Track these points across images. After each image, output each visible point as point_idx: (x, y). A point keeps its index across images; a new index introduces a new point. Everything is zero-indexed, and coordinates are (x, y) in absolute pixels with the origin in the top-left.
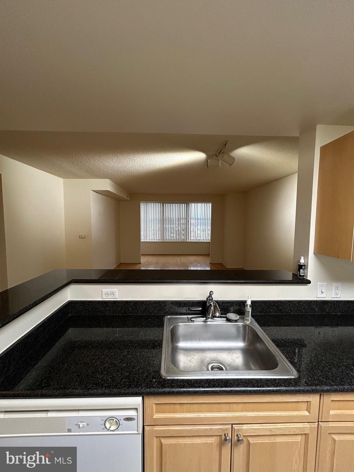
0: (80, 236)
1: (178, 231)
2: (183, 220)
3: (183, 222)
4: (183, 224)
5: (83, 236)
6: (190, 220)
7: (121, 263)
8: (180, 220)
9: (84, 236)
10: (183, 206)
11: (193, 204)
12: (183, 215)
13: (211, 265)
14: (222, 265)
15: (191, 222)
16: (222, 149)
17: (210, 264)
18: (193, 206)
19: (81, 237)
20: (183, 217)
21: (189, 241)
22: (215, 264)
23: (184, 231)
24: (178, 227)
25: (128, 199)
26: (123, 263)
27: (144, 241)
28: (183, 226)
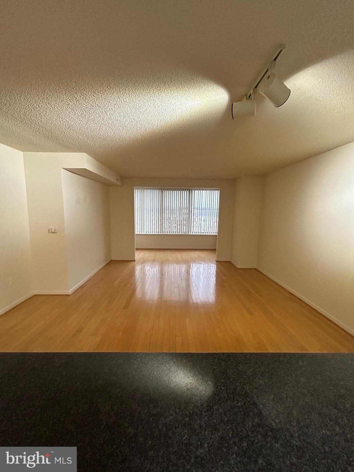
0: (49, 230)
1: (179, 222)
2: (185, 210)
3: (185, 212)
4: (185, 214)
5: (53, 231)
6: (193, 210)
7: (112, 260)
8: (181, 209)
9: (55, 230)
10: (185, 193)
11: (197, 192)
12: (185, 204)
13: (218, 263)
14: (231, 263)
15: (194, 212)
16: (268, 70)
17: (217, 261)
18: (196, 193)
19: (50, 232)
20: (185, 207)
21: (192, 234)
22: (222, 262)
23: (185, 221)
24: (179, 217)
25: (118, 183)
26: (113, 260)
27: (140, 233)
28: (185, 216)
